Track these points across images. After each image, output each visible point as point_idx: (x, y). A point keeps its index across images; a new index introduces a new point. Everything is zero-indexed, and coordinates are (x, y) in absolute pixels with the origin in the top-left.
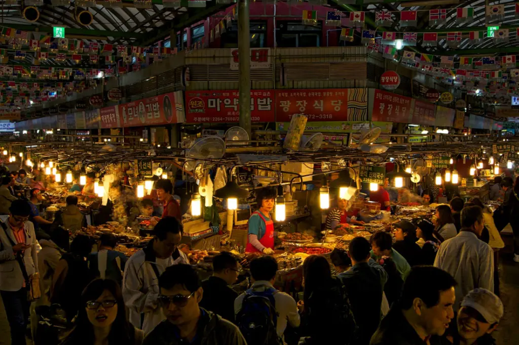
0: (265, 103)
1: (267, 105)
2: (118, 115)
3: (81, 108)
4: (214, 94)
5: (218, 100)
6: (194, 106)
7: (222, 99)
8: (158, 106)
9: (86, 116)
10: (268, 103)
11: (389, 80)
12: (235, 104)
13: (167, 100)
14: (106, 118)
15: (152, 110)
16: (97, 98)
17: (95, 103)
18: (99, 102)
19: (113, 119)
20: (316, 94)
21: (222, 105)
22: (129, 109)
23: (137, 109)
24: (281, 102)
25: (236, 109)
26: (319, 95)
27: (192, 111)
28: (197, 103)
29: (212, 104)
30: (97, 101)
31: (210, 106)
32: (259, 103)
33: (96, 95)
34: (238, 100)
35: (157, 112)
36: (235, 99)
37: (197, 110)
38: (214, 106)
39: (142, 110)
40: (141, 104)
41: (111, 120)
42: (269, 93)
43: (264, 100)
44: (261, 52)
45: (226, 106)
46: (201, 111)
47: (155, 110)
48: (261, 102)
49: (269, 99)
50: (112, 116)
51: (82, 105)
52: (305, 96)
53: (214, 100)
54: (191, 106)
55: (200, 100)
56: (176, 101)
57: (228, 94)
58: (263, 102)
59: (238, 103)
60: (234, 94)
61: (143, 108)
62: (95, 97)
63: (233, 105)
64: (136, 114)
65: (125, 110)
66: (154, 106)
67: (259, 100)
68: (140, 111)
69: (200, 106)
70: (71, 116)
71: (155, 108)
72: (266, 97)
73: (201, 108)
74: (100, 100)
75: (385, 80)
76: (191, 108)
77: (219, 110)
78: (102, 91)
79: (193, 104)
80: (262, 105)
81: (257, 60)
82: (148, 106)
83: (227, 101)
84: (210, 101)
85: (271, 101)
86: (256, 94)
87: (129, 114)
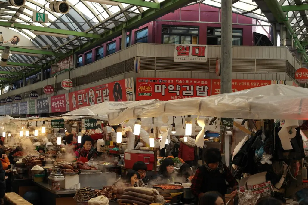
0: (202, 90)
1: (204, 91)
2: (67, 102)
3: (34, 96)
4: (160, 81)
5: (163, 86)
6: (143, 90)
7: (167, 85)
8: (108, 92)
9: (37, 104)
10: (206, 90)
11: (302, 75)
12: (177, 89)
13: (117, 86)
14: (55, 104)
15: (102, 95)
16: (49, 88)
17: (48, 91)
18: (51, 91)
19: (62, 105)
20: (245, 84)
21: (167, 90)
22: (79, 96)
23: (87, 95)
24: (216, 89)
25: (178, 94)
26: (248, 85)
27: (140, 94)
28: (146, 88)
29: (158, 89)
30: (49, 90)
31: (156, 91)
32: (197, 90)
33: (49, 86)
34: (180, 87)
35: (106, 96)
36: (178, 86)
37: (145, 94)
38: (160, 91)
39: (91, 95)
40: (91, 91)
41: (61, 105)
42: (206, 81)
43: (202, 87)
44: (200, 48)
45: (170, 92)
46: (149, 94)
47: (106, 95)
48: (199, 89)
49: (206, 87)
50: (62, 102)
51: (35, 95)
52: (236, 85)
53: (160, 86)
54: (140, 90)
55: (148, 86)
56: (126, 86)
57: (172, 81)
58: (201, 89)
59: (180, 89)
60: (177, 81)
61: (93, 94)
62: (48, 87)
63: (176, 91)
64: (85, 99)
65: (75, 97)
66: (104, 92)
67: (198, 87)
68: (89, 97)
69: (148, 90)
70: (24, 104)
71: (105, 93)
72: (204, 85)
73: (149, 92)
74: (51, 90)
75: (299, 75)
76: (141, 92)
77: (163, 94)
78: (54, 83)
79: (142, 88)
80: (200, 91)
81: (196, 55)
82: (98, 92)
83: (171, 87)
84: (156, 86)
85: (208, 88)
86: (195, 82)
87: (79, 100)
